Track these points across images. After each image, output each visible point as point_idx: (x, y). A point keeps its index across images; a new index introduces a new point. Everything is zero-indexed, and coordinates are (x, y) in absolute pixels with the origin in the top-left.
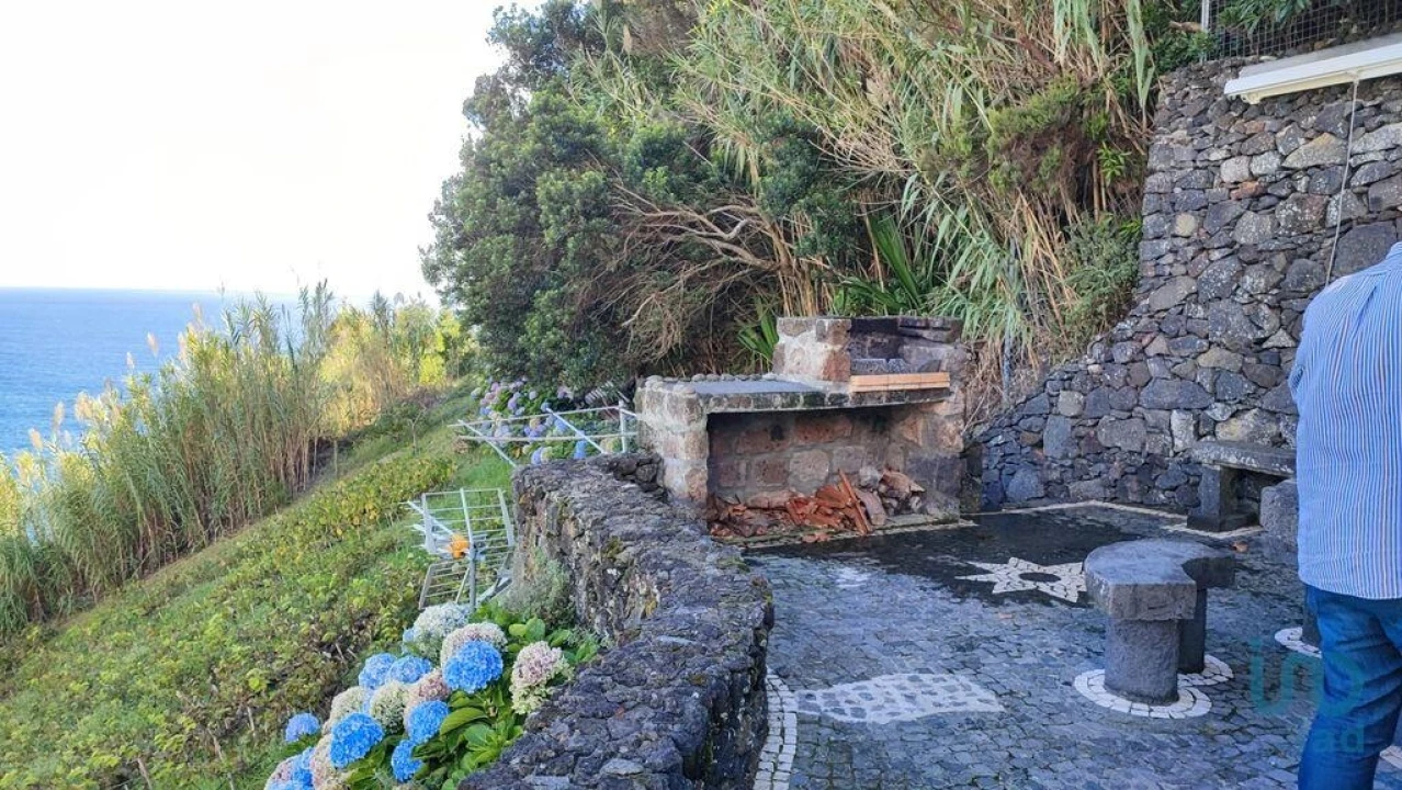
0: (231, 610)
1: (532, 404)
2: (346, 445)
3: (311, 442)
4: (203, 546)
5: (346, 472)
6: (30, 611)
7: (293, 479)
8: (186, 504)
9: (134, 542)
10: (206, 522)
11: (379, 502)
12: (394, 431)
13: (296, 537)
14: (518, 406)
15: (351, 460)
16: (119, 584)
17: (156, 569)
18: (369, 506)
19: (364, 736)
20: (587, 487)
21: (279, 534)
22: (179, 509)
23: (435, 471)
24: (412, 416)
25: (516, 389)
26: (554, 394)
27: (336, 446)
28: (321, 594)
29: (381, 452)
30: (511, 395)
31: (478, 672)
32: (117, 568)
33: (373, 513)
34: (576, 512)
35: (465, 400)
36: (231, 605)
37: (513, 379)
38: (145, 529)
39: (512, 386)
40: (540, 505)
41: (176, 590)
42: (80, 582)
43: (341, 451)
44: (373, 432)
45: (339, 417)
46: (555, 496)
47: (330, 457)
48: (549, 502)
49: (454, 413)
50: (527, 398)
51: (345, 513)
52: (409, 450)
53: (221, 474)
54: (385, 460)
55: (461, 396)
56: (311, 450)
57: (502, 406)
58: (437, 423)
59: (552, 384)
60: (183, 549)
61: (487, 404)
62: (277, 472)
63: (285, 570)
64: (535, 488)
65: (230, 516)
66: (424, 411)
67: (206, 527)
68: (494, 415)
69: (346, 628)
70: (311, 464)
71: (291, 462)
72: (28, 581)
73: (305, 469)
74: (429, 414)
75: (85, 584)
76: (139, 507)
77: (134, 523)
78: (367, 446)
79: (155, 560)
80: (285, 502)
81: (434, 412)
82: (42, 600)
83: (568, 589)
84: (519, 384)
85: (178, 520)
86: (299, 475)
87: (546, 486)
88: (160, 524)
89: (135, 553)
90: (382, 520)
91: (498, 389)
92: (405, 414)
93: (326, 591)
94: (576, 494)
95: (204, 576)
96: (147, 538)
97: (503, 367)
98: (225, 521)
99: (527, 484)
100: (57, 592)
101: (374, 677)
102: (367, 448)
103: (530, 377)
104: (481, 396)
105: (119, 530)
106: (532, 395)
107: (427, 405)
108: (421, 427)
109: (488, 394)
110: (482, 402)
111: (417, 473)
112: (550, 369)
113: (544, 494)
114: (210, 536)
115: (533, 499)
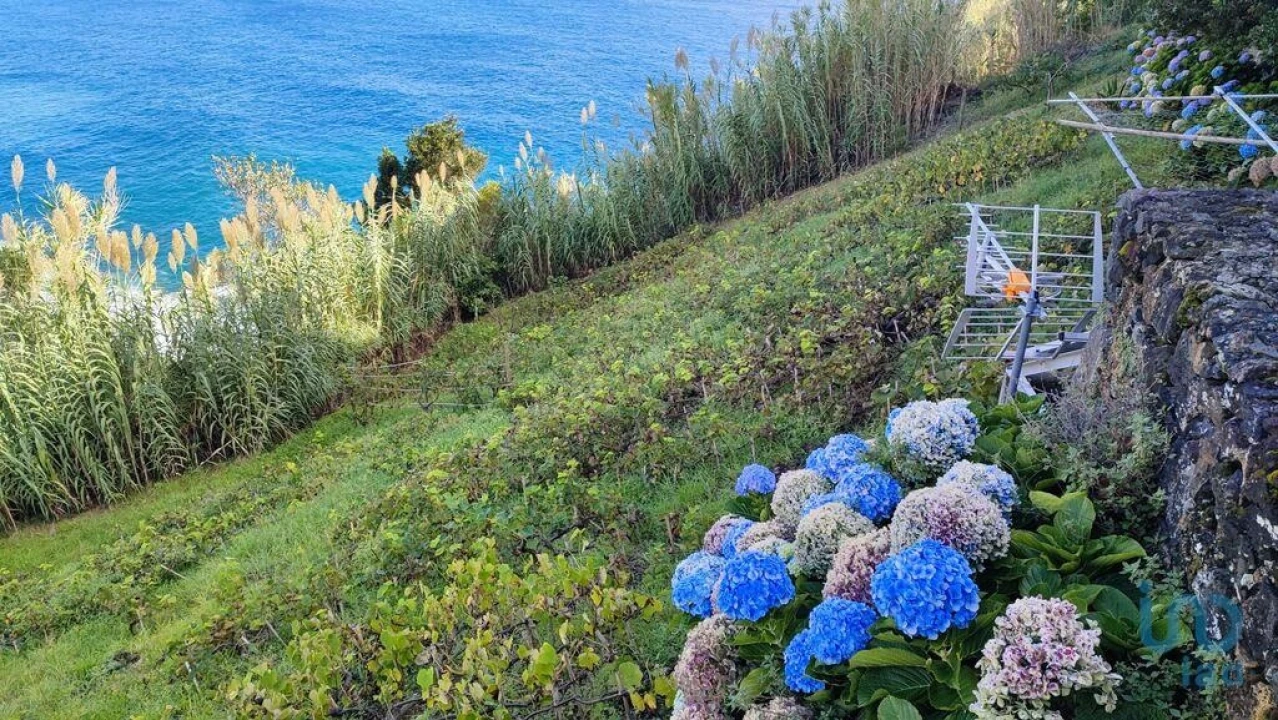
0: (830, 249)
1: (1200, 68)
2: (976, 95)
3: (942, 87)
4: (830, 179)
5: (970, 124)
6: (698, 210)
7: (917, 125)
8: (822, 139)
9: (778, 166)
10: (836, 156)
11: (989, 162)
12: (1030, 84)
13: (903, 186)
14: (1181, 68)
15: (978, 111)
16: (761, 201)
17: (791, 192)
18: (977, 167)
19: (762, 593)
20: (1256, 269)
21: (890, 180)
22: (815, 142)
23: (1059, 137)
24: (1052, 69)
25: (1184, 46)
26: (1235, 56)
27: (964, 95)
28: (903, 256)
29: (1010, 107)
30: (1176, 53)
31: (925, 609)
32: (763, 186)
33: (980, 175)
34: (1217, 333)
35: (1119, 54)
36: (831, 244)
37: (1184, 33)
38: (787, 155)
39: (1180, 41)
40: (1153, 274)
41: (800, 215)
42: (735, 195)
43: (969, 101)
44: (1007, 83)
45: (978, 62)
46: (1182, 272)
47: (958, 106)
48: (1167, 275)
49: (1102, 68)
50: (1197, 57)
51: (952, 170)
52: (1041, 107)
53: (855, 112)
54: (1012, 115)
55: (1117, 48)
56: (940, 96)
57: (1160, 68)
58: (1080, 79)
59: (1235, 43)
60: (814, 179)
61: (1143, 61)
62: (903, 116)
63: (884, 219)
64: (1150, 239)
65: (856, 154)
66: (1067, 64)
67: (835, 161)
68: (1146, 76)
69: (906, 307)
70: (937, 111)
71: (918, 107)
72: (698, 186)
73: (931, 115)
74: (1072, 69)
75: (739, 194)
76: (785, 135)
77: (780, 148)
78: (998, 98)
79: (791, 184)
80: (903, 148)
81: (1078, 65)
82: (707, 204)
83: (1159, 471)
84: (1189, 39)
85: (814, 151)
86: (924, 121)
87: (1171, 244)
88: (800, 153)
89: (777, 175)
90: (988, 183)
91: (1160, 44)
92: (1046, 67)
93: (908, 254)
94: (1228, 283)
95: (821, 208)
96: (787, 164)
97: (1174, 17)
98: (851, 157)
99: (1139, 227)
100: (718, 199)
101: (833, 467)
102: (997, 100)
103: (1208, 31)
104: (1139, 51)
105: (768, 153)
106: (1204, 54)
107: (1072, 58)
108: (1059, 82)
109: (1148, 49)
110: (1137, 59)
111: (1037, 137)
112: (1239, 22)
113: (1162, 259)
114: (838, 170)
115: (1142, 256)
